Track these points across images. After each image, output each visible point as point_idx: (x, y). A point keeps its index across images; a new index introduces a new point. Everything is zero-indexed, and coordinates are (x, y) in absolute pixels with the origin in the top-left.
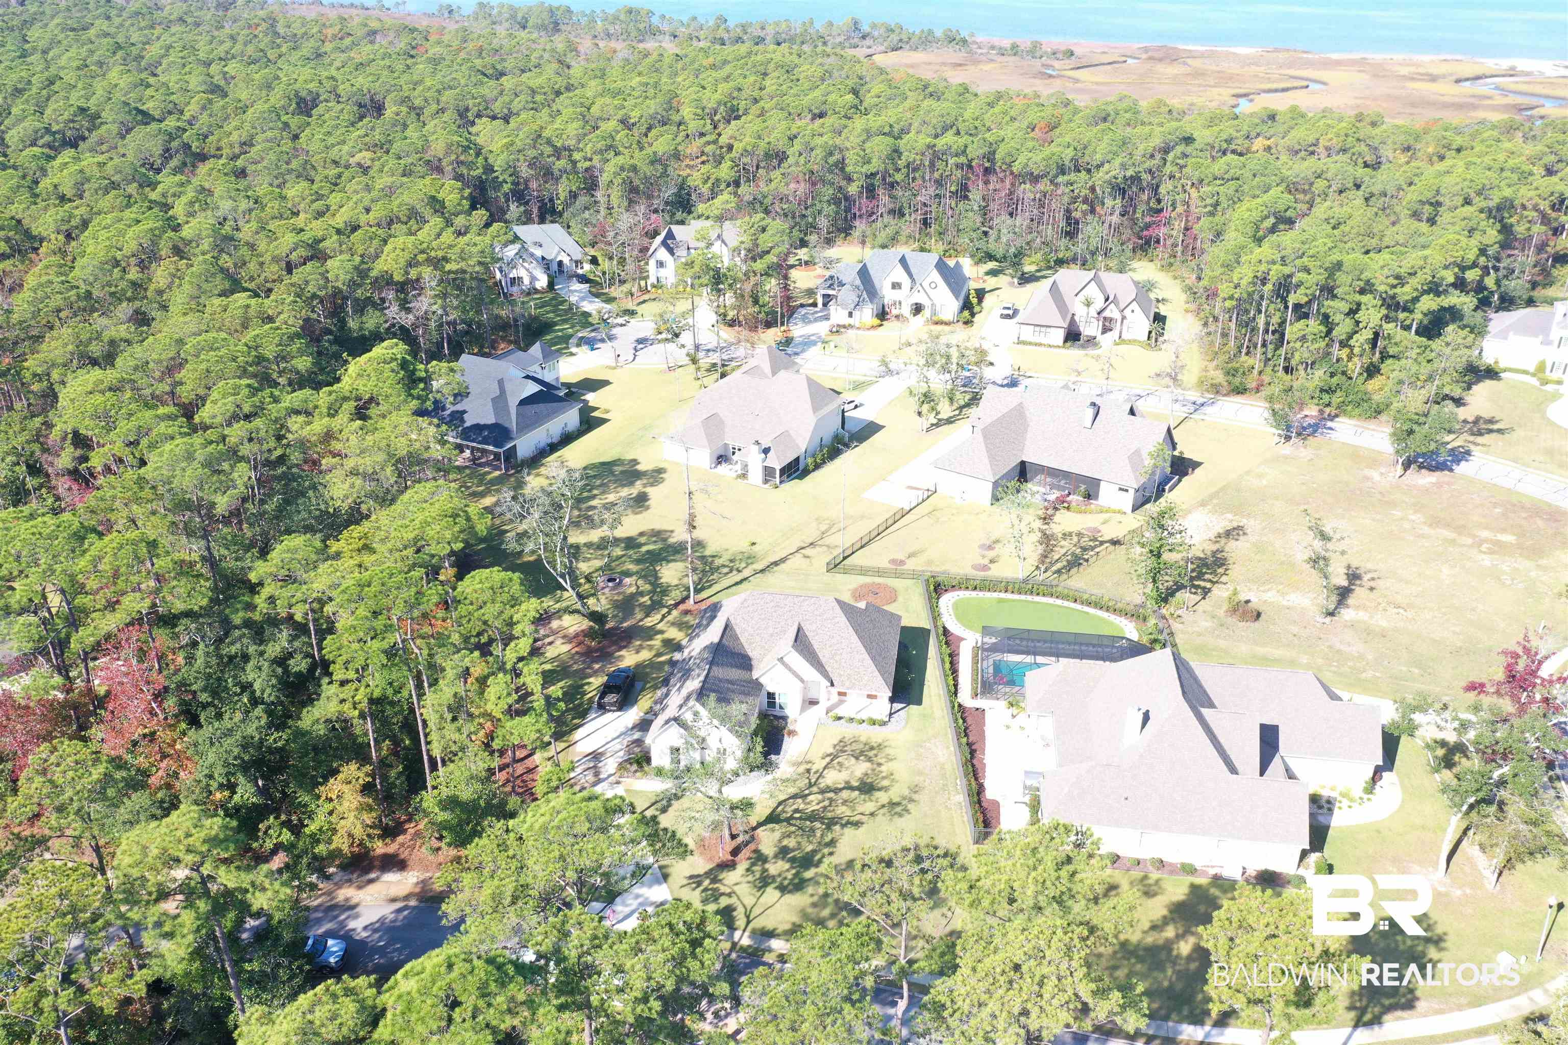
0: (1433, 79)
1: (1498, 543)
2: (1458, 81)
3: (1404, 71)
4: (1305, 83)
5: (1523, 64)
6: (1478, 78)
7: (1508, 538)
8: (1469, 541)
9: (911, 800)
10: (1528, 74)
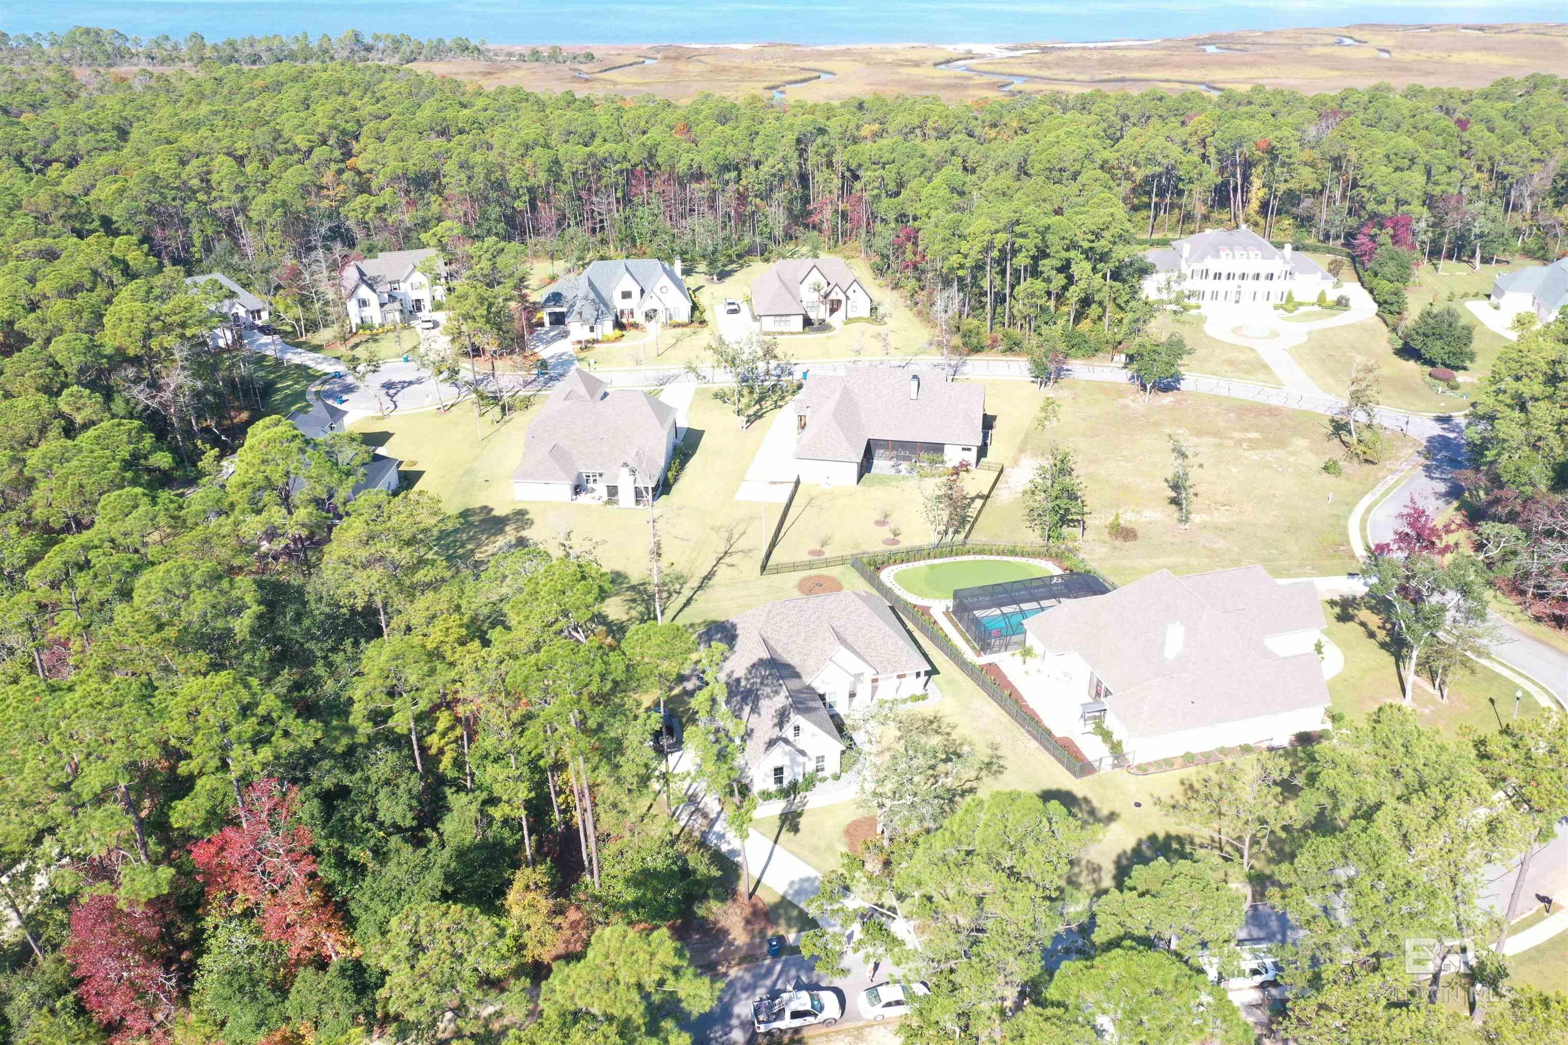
0: (917, 64)
1: (1250, 440)
2: (935, 65)
3: (889, 58)
4: (816, 74)
5: (977, 49)
6: (948, 62)
7: (1254, 435)
8: (1231, 443)
9: (998, 757)
10: (983, 56)
